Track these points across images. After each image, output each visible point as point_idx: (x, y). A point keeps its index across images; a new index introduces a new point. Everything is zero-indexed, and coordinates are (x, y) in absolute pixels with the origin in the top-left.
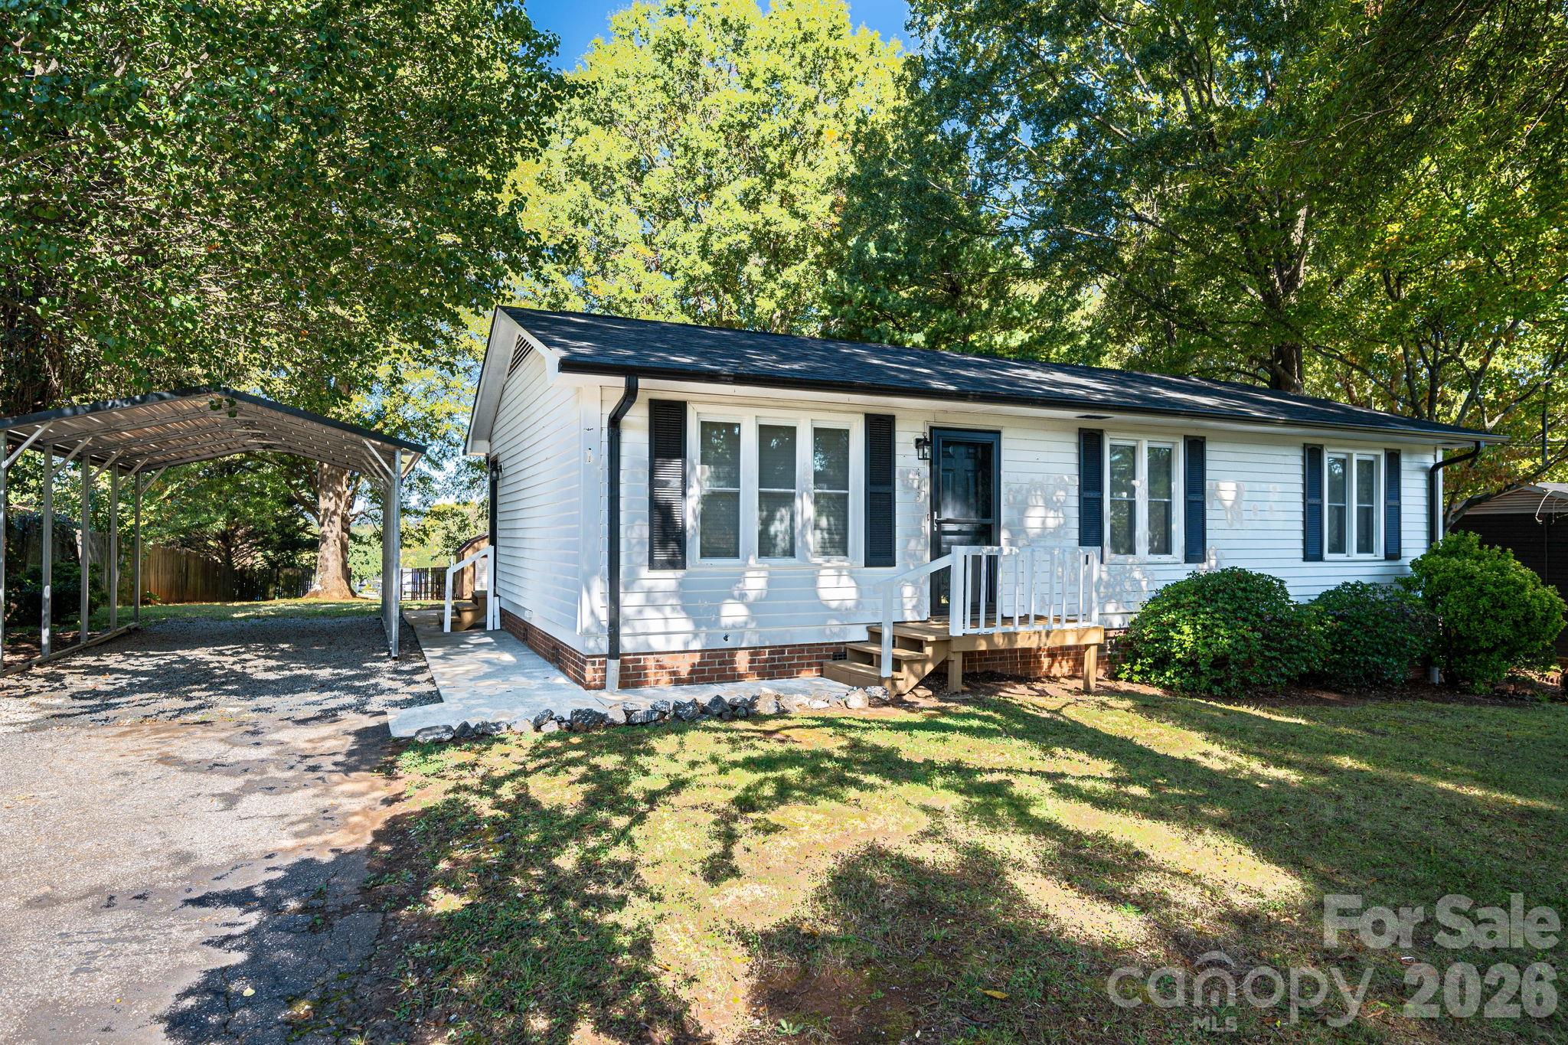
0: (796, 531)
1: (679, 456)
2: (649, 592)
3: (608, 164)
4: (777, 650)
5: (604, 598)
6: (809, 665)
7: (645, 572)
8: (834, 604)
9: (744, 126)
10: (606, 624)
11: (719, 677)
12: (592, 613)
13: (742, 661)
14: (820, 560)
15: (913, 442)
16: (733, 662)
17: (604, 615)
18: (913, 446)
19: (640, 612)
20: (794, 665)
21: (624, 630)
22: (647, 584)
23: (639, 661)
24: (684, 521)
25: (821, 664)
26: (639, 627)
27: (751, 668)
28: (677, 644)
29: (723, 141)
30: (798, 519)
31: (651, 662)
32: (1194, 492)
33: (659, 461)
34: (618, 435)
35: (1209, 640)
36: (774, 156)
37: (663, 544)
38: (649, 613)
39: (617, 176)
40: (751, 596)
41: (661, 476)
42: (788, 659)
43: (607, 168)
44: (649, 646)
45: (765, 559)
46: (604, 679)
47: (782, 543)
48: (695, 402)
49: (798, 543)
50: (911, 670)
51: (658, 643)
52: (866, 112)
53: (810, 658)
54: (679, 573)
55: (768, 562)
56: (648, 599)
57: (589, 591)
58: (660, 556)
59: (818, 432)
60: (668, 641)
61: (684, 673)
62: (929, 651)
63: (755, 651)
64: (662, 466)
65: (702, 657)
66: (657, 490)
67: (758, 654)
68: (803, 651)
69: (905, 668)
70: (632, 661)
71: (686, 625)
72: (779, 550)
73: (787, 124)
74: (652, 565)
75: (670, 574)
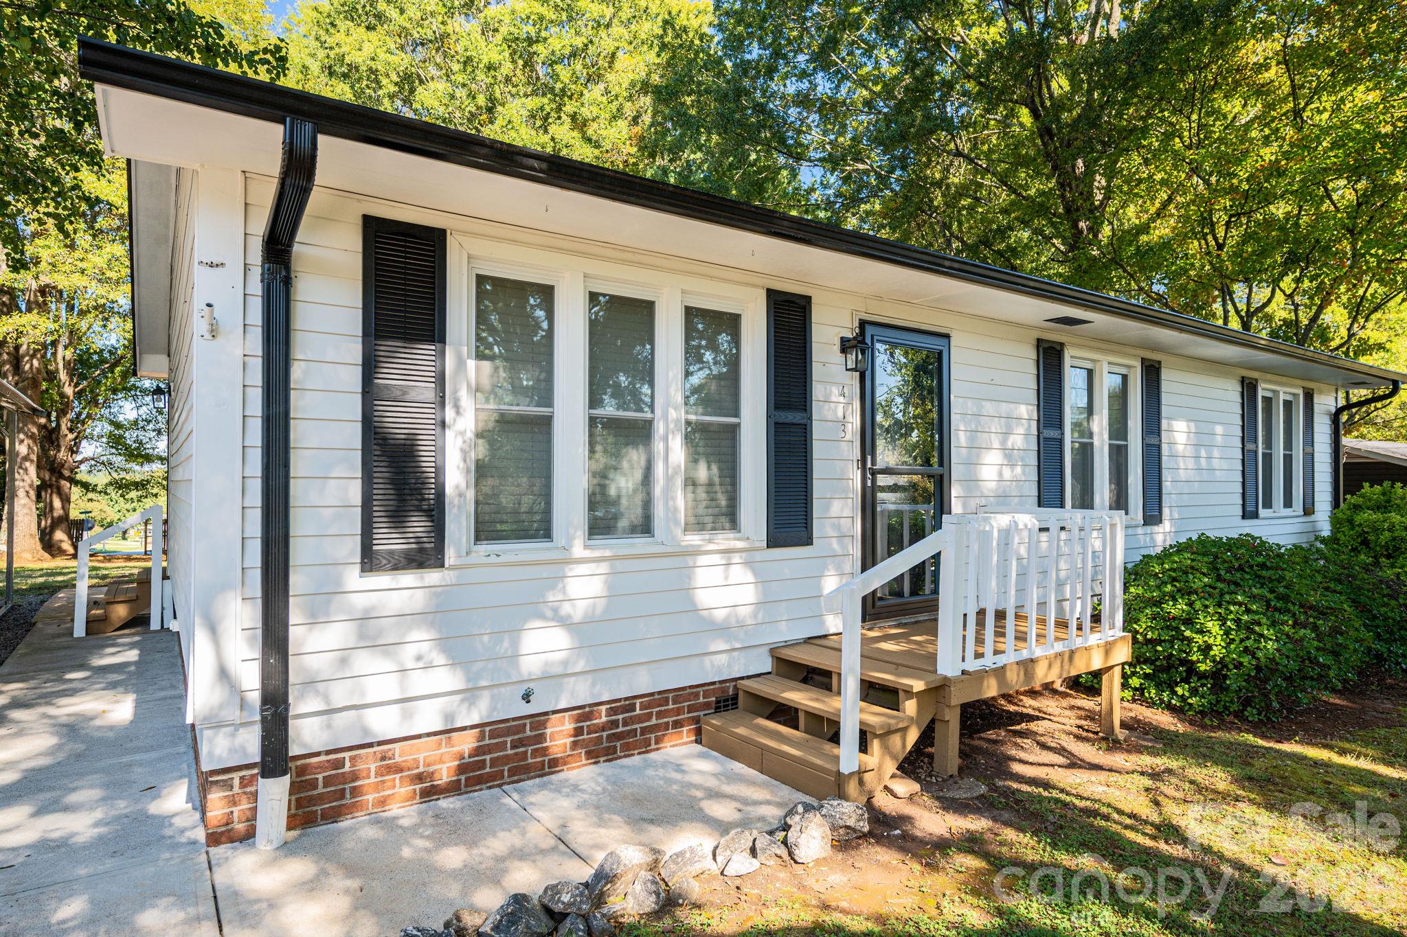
0: (658, 490)
1: (431, 340)
2: (365, 619)
3: (372, 64)
4: (623, 706)
5: (251, 641)
6: (678, 724)
7: (353, 578)
8: (720, 615)
9: (530, 41)
10: (255, 697)
11: (512, 772)
12: (223, 674)
13: (559, 735)
14: (694, 539)
15: (838, 342)
16: (541, 738)
17: (250, 678)
18: (837, 348)
19: (344, 661)
20: (652, 729)
21: (301, 705)
22: (360, 602)
23: (339, 764)
24: (440, 471)
25: (697, 720)
26: (340, 695)
27: (575, 745)
28: (428, 718)
29: (507, 54)
30: (659, 470)
31: (369, 764)
32: (1151, 433)
33: (386, 346)
34: (287, 282)
35: (1248, 643)
36: (564, 73)
37: (397, 518)
38: (365, 662)
39: (384, 81)
40: (577, 611)
41: (389, 377)
42: (640, 719)
43: (372, 71)
44: (366, 731)
45: (598, 541)
46: (252, 817)
47: (631, 512)
48: (464, 233)
49: (659, 511)
50: (886, 748)
51: (384, 723)
52: (674, 13)
53: (679, 711)
54: (433, 577)
55: (607, 547)
56: (361, 636)
57: (213, 630)
58: (389, 542)
59: (691, 313)
60: (407, 716)
61: (445, 774)
62: (910, 707)
63: (584, 713)
64: (392, 355)
65: (481, 737)
66: (381, 406)
67: (587, 717)
68: (666, 702)
69: (876, 745)
70: (321, 767)
71: (446, 679)
72: (623, 523)
73: (579, 42)
74: (370, 560)
75: (408, 578)
